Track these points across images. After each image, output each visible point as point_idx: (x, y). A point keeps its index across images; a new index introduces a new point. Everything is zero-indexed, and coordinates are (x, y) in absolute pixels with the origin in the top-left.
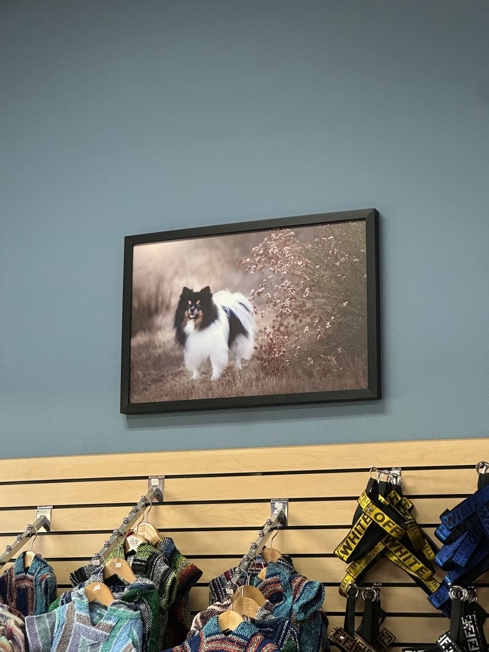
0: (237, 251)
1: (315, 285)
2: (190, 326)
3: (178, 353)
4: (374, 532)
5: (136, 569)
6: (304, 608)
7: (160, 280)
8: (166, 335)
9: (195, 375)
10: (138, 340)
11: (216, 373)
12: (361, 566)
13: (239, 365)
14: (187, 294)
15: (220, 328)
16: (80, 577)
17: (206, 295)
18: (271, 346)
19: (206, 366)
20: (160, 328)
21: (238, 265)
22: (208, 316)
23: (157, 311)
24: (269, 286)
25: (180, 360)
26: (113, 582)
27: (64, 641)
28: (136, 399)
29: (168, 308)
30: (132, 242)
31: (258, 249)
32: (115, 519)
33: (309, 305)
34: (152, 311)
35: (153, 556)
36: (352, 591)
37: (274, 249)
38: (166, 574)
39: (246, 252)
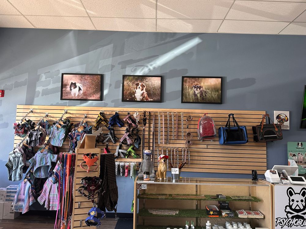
0: (80, 78)
1: (92, 84)
2: (72, 88)
4: (101, 119)
5: (64, 123)
6: (89, 130)
7: (68, 80)
8: (68, 89)
9: (73, 95)
10: (64, 89)
11: (76, 95)
12: (98, 124)
13: (80, 94)
14: (72, 83)
15: (77, 89)
16: (54, 124)
17: (75, 83)
18: (85, 92)
19: (75, 94)
20: (67, 88)
21: (81, 80)
22: (75, 87)
23: (67, 85)
24: (85, 83)
25: (71, 93)
26: (60, 124)
27: (53, 132)
28: (63, 98)
29: (69, 85)
30: (63, 74)
31: (84, 78)
32: (60, 116)
33: (91, 87)
34: (66, 85)
35: (66, 121)
36: (96, 127)
37: (86, 78)
38: (68, 124)
39: (82, 78)
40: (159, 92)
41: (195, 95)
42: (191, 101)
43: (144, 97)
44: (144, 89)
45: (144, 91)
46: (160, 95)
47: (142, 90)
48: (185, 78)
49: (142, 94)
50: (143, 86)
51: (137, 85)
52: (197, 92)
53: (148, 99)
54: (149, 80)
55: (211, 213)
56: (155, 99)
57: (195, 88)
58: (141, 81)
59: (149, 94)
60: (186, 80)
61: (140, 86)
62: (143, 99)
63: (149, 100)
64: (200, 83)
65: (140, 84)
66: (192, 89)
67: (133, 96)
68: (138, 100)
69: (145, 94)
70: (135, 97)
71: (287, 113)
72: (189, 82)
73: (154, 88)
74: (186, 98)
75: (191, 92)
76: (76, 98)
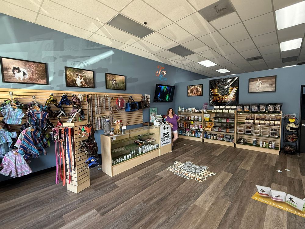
0: (24, 64)
1: (38, 71)
2: (15, 72)
3: (14, 75)
7: (9, 64)
9: (17, 79)
10: (5, 72)
11: (21, 79)
13: (25, 79)
15: (22, 74)
17: (18, 68)
18: (31, 77)
19: (20, 78)
20: (9, 71)
21: (24, 66)
22: (19, 71)
24: (30, 69)
25: (14, 76)
28: (5, 81)
29: (11, 69)
31: (28, 64)
33: (37, 73)
34: (7, 69)
37: (30, 65)
39: (25, 64)
40: (92, 81)
41: (113, 85)
42: (111, 88)
43: (83, 84)
44: (82, 78)
45: (83, 80)
46: (93, 83)
47: (81, 79)
48: (107, 74)
49: (81, 82)
50: (81, 76)
51: (77, 75)
52: (114, 83)
53: (85, 86)
54: (85, 72)
55: (139, 143)
56: (91, 86)
57: (113, 80)
58: (80, 72)
59: (86, 83)
60: (108, 75)
61: (79, 76)
62: (82, 85)
63: (87, 86)
64: (115, 78)
65: (79, 74)
66: (111, 81)
67: (75, 83)
68: (79, 86)
69: (83, 82)
70: (76, 83)
71: (149, 95)
72: (110, 77)
73: (89, 79)
74: (109, 86)
75: (111, 83)
76: (22, 82)
